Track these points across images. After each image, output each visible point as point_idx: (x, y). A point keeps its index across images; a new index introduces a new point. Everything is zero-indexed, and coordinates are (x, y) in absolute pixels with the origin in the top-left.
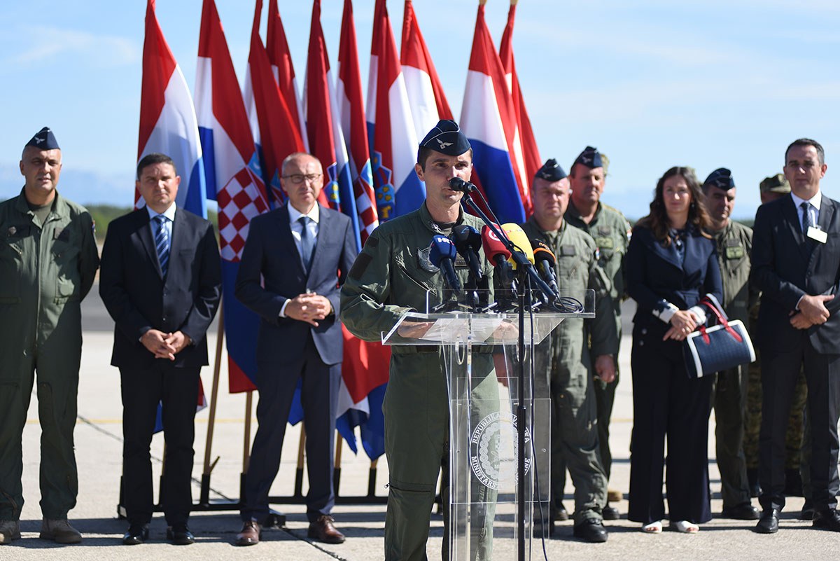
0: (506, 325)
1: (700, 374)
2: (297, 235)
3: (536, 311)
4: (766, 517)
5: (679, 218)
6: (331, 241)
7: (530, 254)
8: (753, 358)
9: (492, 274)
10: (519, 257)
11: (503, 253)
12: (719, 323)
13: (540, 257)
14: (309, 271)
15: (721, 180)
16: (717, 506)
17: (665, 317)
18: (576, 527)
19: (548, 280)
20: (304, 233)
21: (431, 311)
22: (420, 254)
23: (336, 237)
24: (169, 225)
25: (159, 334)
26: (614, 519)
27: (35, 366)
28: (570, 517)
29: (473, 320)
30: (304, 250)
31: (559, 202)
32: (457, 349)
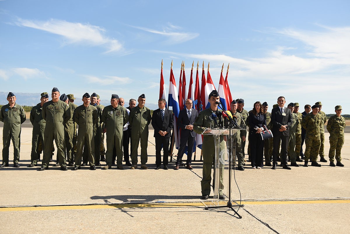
0: (227, 131)
1: (263, 140)
2: (188, 114)
3: (233, 128)
4: (274, 166)
5: (258, 111)
6: (194, 115)
7: (232, 117)
8: (273, 137)
9: (223, 121)
10: (230, 117)
11: (226, 117)
12: (266, 130)
13: (234, 117)
14: (190, 120)
15: (265, 104)
16: (264, 163)
17: (256, 129)
18: (238, 167)
19: (236, 122)
20: (189, 113)
21: (211, 128)
22: (209, 117)
23: (195, 114)
24: (164, 112)
25: (162, 131)
26: (245, 166)
27: (140, 137)
28: (237, 165)
29: (220, 130)
30: (189, 116)
31: (235, 108)
32: (217, 136)
